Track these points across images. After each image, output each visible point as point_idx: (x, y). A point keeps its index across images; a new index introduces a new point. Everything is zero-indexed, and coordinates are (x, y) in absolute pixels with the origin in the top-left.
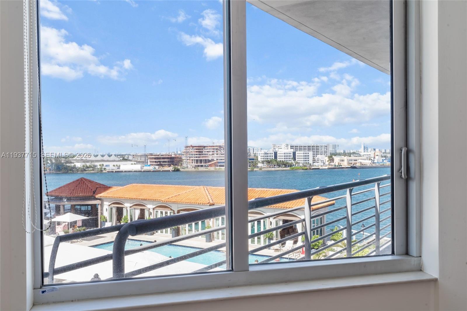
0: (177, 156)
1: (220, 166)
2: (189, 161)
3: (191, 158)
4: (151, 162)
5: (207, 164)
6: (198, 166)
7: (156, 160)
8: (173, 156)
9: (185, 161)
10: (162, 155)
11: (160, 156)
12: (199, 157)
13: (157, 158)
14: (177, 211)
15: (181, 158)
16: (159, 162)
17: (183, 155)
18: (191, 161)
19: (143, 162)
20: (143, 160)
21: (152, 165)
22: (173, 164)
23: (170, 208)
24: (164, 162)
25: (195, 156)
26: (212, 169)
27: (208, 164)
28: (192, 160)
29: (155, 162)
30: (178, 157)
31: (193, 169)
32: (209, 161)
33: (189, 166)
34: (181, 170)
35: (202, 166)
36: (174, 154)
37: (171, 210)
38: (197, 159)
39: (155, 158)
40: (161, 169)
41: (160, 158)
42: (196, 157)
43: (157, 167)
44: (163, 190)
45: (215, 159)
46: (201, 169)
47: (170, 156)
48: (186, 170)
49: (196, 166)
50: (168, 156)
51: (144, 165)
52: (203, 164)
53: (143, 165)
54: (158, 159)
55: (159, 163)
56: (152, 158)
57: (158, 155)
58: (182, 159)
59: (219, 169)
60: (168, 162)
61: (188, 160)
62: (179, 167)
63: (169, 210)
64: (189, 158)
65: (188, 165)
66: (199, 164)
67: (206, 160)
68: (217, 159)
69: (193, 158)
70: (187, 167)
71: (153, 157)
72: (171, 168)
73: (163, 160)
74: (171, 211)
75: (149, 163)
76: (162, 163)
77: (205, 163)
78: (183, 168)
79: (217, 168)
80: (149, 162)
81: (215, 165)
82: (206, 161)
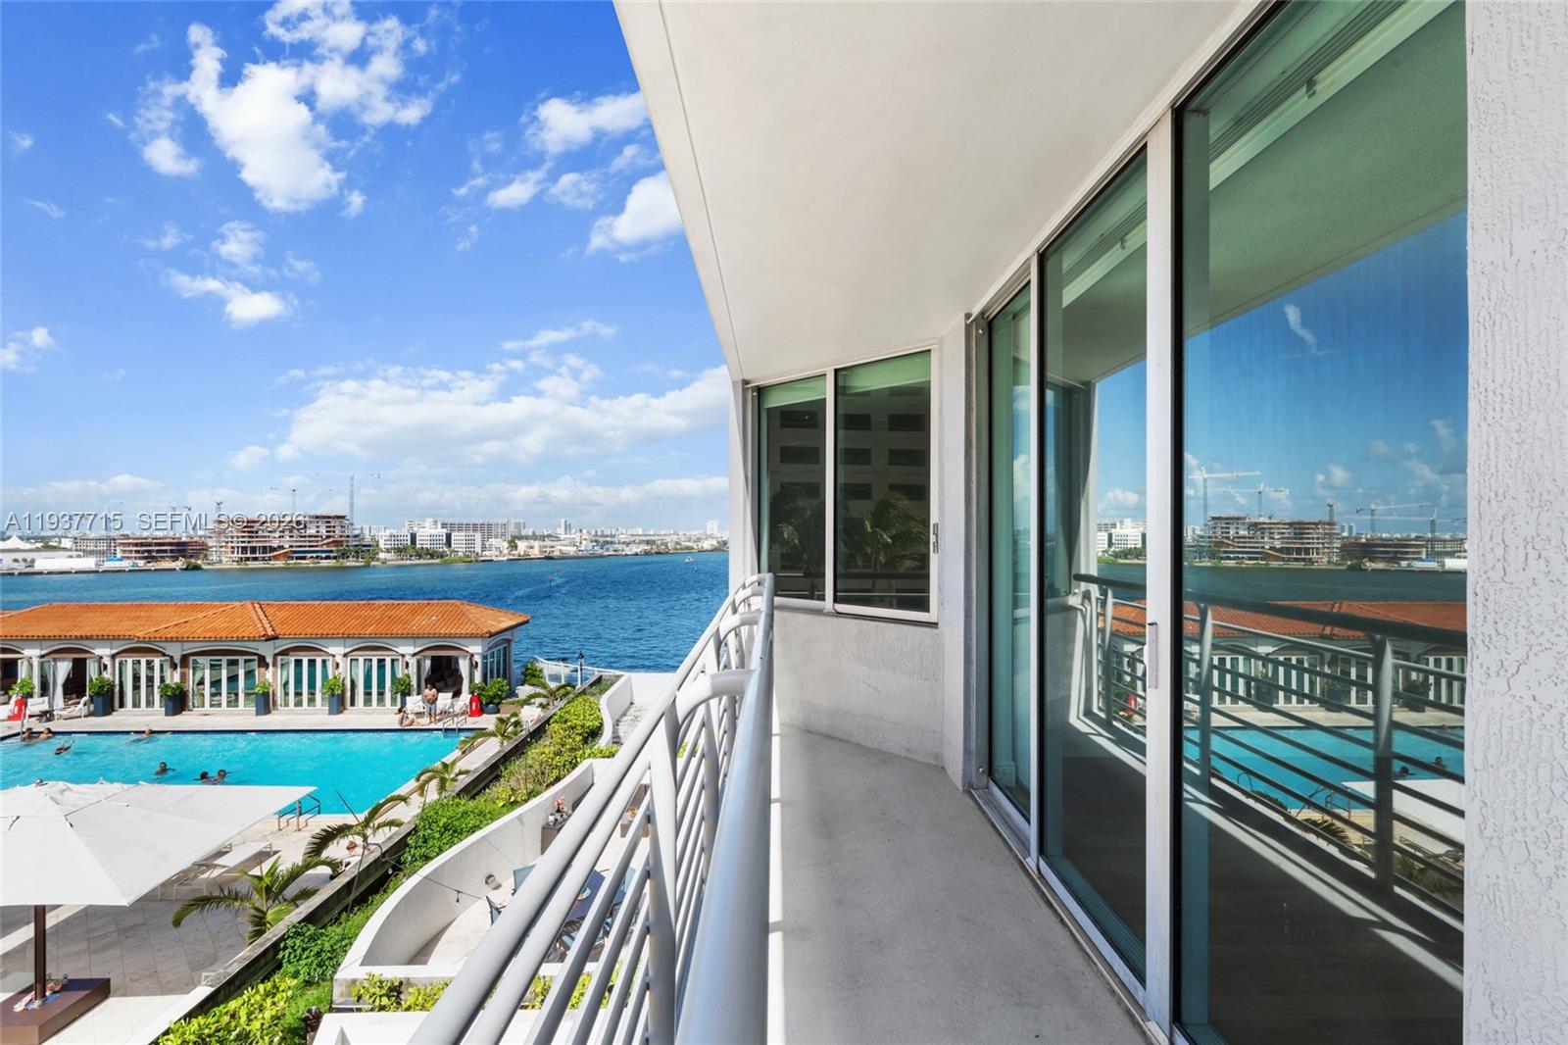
0: (195, 539)
1: (297, 558)
2: (224, 549)
3: (230, 545)
4: (124, 551)
5: (268, 555)
6: (248, 559)
7: (139, 548)
8: (184, 539)
9: (214, 549)
10: (156, 539)
11: (150, 540)
12: (249, 542)
13: (142, 545)
14: (179, 657)
15: (203, 544)
16: (149, 551)
17: (210, 537)
18: (229, 550)
19: (102, 553)
20: (101, 548)
21: (128, 558)
22: (184, 557)
23: (160, 652)
24: (158, 551)
25: (240, 540)
26: (280, 564)
27: (271, 555)
28: (233, 548)
29: (137, 552)
30: (196, 542)
31: (235, 566)
32: (272, 549)
33: (224, 559)
34: (204, 567)
35: (256, 559)
36: (187, 537)
37: (164, 655)
38: (244, 545)
39: (136, 545)
40: (153, 566)
41: (150, 545)
42: (243, 542)
43: (141, 563)
44: (142, 614)
45: (286, 546)
46: (252, 564)
47: (176, 541)
48: (218, 566)
49: (242, 558)
50: (171, 541)
51: (105, 559)
52: (257, 555)
53: (102, 559)
54: (146, 546)
55: (146, 554)
56: (129, 544)
57: (145, 539)
58: (207, 545)
59: (295, 564)
60: (172, 551)
61: (222, 547)
62: (199, 562)
63: (157, 657)
64: (224, 544)
65: (223, 557)
66: (249, 555)
67: (265, 548)
68: (291, 546)
69: (234, 545)
70: (221, 561)
71: (131, 541)
72: (179, 564)
73: (158, 548)
74: (163, 658)
75: (119, 555)
76: (154, 554)
77: (263, 553)
78: (209, 564)
79: (290, 562)
80: (118, 551)
81: (287, 556)
82: (265, 550)
